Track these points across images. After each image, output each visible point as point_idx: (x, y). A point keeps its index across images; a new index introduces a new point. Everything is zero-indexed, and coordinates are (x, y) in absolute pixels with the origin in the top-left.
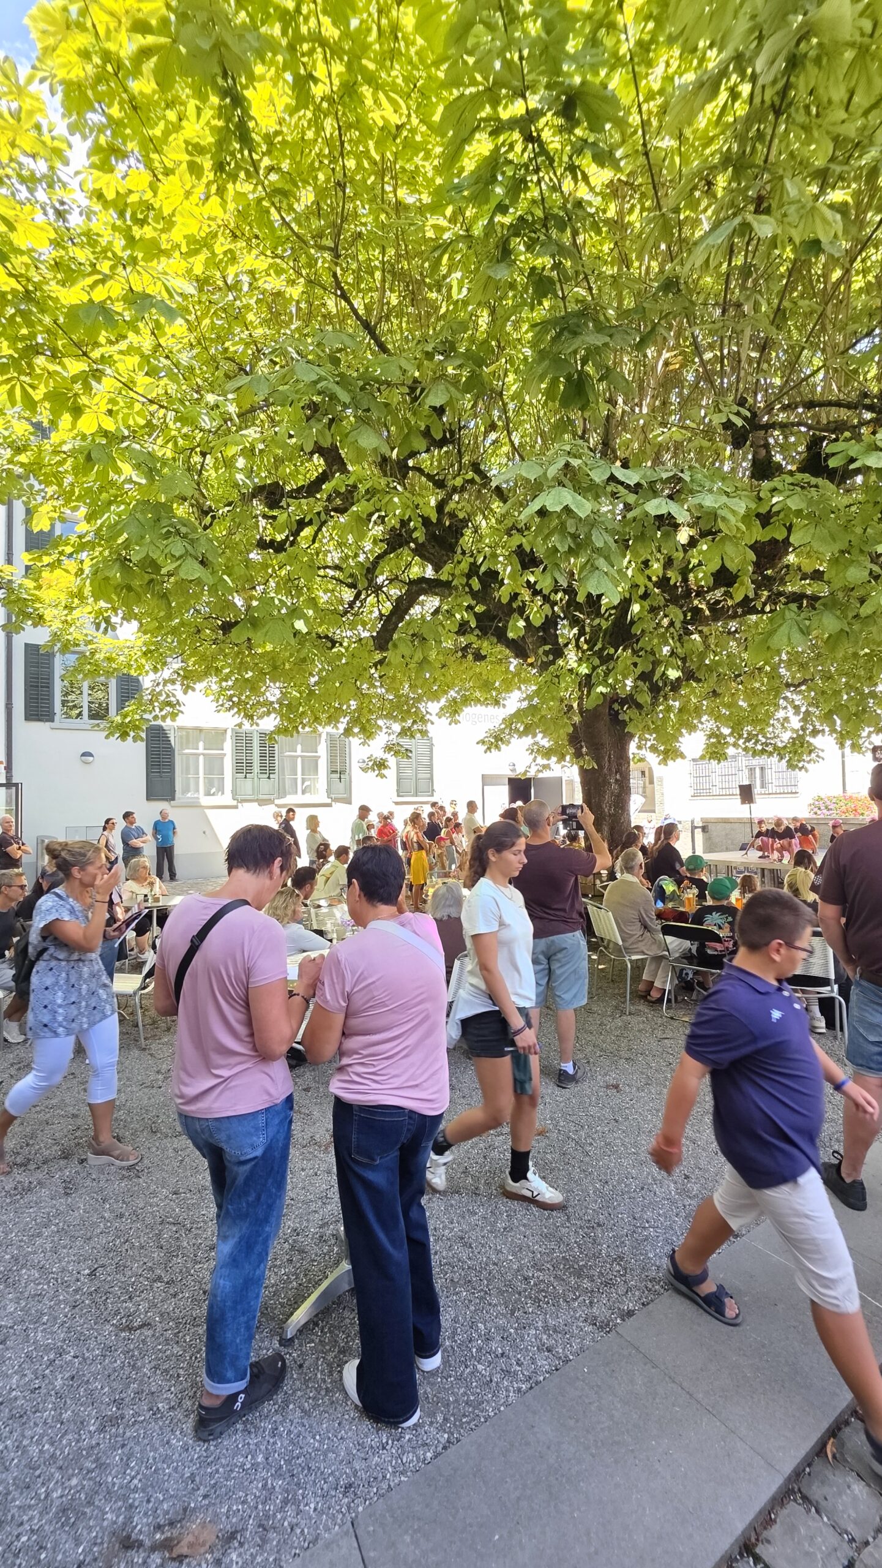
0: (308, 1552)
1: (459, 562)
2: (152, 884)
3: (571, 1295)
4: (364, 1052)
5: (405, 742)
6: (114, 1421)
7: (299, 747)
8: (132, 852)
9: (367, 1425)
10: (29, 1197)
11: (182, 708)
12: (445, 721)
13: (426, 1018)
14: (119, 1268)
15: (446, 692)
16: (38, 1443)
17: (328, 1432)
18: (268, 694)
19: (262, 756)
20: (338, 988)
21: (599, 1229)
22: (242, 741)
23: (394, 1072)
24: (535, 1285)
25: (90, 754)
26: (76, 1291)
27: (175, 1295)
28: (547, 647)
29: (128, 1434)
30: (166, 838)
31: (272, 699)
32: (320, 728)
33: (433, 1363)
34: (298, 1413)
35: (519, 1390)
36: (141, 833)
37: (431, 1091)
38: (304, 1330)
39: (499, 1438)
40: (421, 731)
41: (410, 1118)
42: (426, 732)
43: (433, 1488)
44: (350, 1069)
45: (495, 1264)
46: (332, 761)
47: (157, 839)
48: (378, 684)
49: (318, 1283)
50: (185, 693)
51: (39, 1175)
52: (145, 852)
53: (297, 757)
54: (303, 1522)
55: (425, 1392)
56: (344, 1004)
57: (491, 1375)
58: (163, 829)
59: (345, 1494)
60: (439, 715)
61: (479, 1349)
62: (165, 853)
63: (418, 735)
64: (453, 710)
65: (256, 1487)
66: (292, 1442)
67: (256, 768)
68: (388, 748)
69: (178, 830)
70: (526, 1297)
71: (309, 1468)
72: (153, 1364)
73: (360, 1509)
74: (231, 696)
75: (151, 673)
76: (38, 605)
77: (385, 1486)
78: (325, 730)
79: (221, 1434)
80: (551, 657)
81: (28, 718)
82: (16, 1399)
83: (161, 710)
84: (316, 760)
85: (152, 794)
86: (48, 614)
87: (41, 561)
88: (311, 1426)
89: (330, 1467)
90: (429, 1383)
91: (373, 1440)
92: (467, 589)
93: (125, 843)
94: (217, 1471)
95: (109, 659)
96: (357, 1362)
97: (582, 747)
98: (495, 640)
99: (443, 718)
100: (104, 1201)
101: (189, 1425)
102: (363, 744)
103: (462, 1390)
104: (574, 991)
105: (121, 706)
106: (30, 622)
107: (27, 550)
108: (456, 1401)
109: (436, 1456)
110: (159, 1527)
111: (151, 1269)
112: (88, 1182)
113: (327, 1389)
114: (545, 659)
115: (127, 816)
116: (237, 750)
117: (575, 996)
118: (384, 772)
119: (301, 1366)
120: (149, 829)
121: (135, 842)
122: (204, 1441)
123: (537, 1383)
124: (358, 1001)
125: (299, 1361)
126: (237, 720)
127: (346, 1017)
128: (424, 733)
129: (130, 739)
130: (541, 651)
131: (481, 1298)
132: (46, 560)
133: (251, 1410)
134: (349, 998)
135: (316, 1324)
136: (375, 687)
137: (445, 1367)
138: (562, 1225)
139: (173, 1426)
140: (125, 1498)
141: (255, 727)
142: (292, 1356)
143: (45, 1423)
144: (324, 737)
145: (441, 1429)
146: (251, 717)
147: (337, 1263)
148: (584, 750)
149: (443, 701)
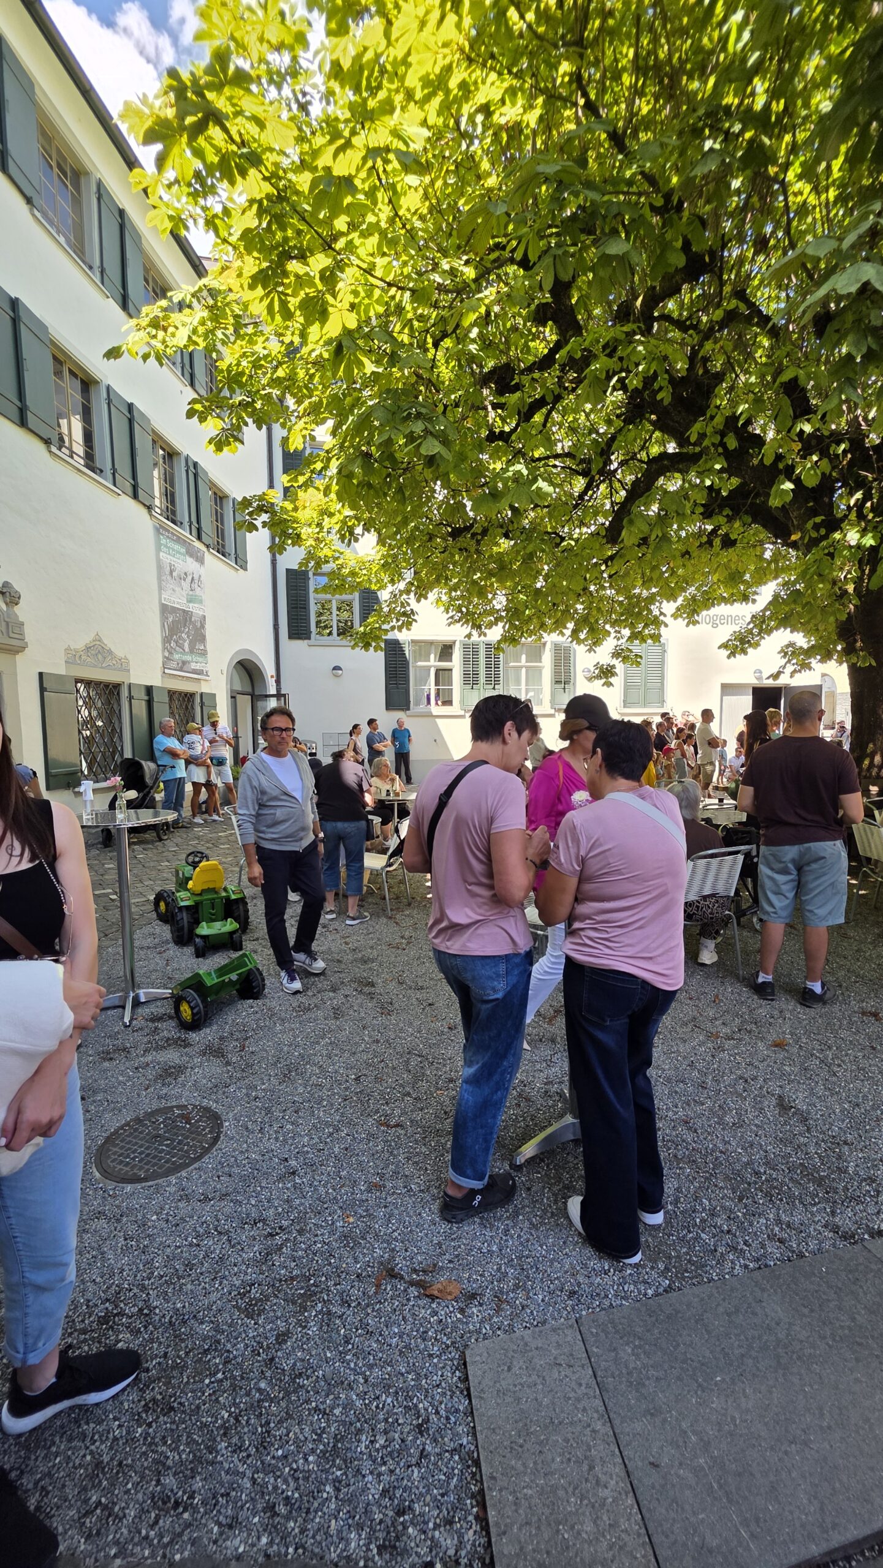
0: (537, 1329)
1: (712, 418)
2: (393, 780)
3: (809, 1199)
4: (598, 918)
5: (637, 647)
6: (379, 1187)
7: (524, 657)
8: (374, 753)
9: (588, 1251)
10: (309, 1015)
11: (416, 617)
12: (681, 622)
13: (664, 894)
14: (378, 1079)
15: (684, 590)
16: (324, 1186)
17: (554, 1245)
18: (494, 602)
19: (488, 667)
20: (573, 851)
21: (846, 1148)
22: (470, 651)
23: (627, 941)
24: (767, 1180)
25: (339, 668)
26: (346, 1089)
27: (421, 1109)
28: (818, 519)
29: (389, 1200)
30: (402, 745)
31: (498, 607)
32: (545, 635)
33: (657, 1219)
34: (527, 1223)
35: (746, 1267)
36: (382, 738)
37: (665, 966)
38: (530, 1161)
39: (724, 1300)
40: (652, 636)
41: (642, 987)
42: (660, 636)
43: (654, 1319)
44: (582, 933)
45: (721, 1152)
46: (556, 672)
47: (395, 746)
48: (607, 585)
49: (543, 1128)
50: (418, 601)
51: (314, 1000)
52: (386, 753)
53: (522, 667)
54: (532, 1307)
55: (647, 1241)
56: (578, 869)
57: (715, 1246)
58: (400, 736)
59: (569, 1297)
60: (675, 616)
61: (703, 1221)
62: (402, 759)
63: (650, 641)
64: (691, 611)
65: (492, 1268)
66: (521, 1244)
67: (482, 678)
68: (616, 654)
69: (413, 737)
70: (756, 1189)
71: (537, 1269)
72: (406, 1155)
73: (584, 1313)
74: (460, 606)
75: (389, 585)
76: (295, 525)
77: (607, 1303)
78: (551, 638)
79: (462, 1220)
80: (823, 532)
81: (290, 637)
82: (308, 1152)
83: (398, 620)
84: (539, 670)
85: (390, 705)
86: (305, 532)
87: (297, 481)
88: (538, 1237)
89: (556, 1273)
90: (650, 1235)
91: (595, 1263)
92: (720, 450)
93: (370, 746)
94: (459, 1247)
95: (353, 574)
96: (581, 1198)
97: (856, 641)
98: (750, 520)
99: (680, 620)
100: (364, 1028)
101: (435, 1207)
102: (589, 651)
103: (684, 1250)
104: (829, 907)
105: (364, 618)
106: (290, 542)
107: (284, 473)
108: (678, 1257)
109: (657, 1294)
110: (415, 1271)
111: (401, 1085)
112: (351, 1012)
113: (552, 1213)
114: (814, 535)
115: (371, 722)
116: (466, 661)
117: (830, 913)
118: (612, 680)
119: (529, 1189)
120: (389, 736)
121: (378, 746)
122: (449, 1222)
123: (766, 1266)
124: (594, 866)
125: (528, 1184)
126: (467, 629)
127: (580, 882)
128: (656, 638)
129: (372, 649)
130: (809, 525)
131: (706, 1178)
132: (301, 479)
133: (486, 1210)
134: (583, 862)
135: (542, 1160)
136: (604, 588)
137: (667, 1226)
138: (800, 1134)
139: (424, 1204)
140: (389, 1244)
141: (482, 638)
142: (521, 1179)
143: (329, 1175)
144: (548, 646)
145: (663, 1274)
146: (479, 627)
147: (561, 1116)
148: (859, 644)
149: (680, 600)
